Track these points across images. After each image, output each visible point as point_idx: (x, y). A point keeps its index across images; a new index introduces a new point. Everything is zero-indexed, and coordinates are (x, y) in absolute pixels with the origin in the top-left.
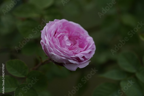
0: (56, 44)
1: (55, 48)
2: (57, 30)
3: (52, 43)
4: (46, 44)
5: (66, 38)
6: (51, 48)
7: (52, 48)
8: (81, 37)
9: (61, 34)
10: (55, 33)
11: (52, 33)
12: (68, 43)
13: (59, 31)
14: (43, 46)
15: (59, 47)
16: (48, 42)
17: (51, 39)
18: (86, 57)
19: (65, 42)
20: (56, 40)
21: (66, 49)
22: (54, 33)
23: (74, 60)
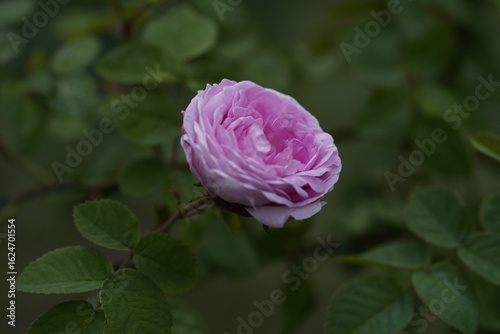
0: (229, 146)
1: (223, 157)
2: (229, 107)
3: (214, 143)
4: (197, 146)
5: (257, 131)
6: (213, 157)
7: (217, 156)
8: (299, 133)
9: (241, 119)
10: (225, 117)
11: (215, 114)
12: (261, 145)
13: (237, 110)
15: (236, 153)
16: (202, 140)
17: (212, 130)
18: (314, 187)
19: (252, 142)
20: (228, 135)
21: (253, 161)
22: (221, 117)
23: (280, 194)
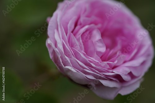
0: (77, 50)
1: (74, 58)
2: (79, 18)
3: (68, 47)
4: (56, 49)
5: (97, 36)
6: (66, 57)
9: (87, 27)
10: (76, 25)
11: (69, 25)
12: (100, 47)
13: (84, 20)
15: (82, 55)
16: (60, 46)
17: (66, 38)
19: (94, 45)
21: (94, 59)
22: (73, 27)
23: (111, 80)
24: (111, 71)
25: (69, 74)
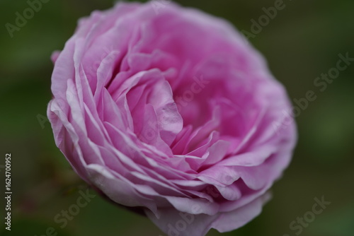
0: (117, 126)
1: (108, 146)
2: (124, 54)
3: (95, 121)
4: (69, 126)
5: (164, 96)
6: (91, 144)
9: (141, 74)
10: (116, 70)
12: (172, 121)
13: (135, 60)
14: (56, 130)
15: (127, 140)
16: (78, 118)
17: (93, 100)
18: (249, 183)
19: (156, 116)
20: (118, 108)
21: (156, 150)
22: (109, 74)
23: (194, 197)
24: (194, 176)
25: (98, 182)
